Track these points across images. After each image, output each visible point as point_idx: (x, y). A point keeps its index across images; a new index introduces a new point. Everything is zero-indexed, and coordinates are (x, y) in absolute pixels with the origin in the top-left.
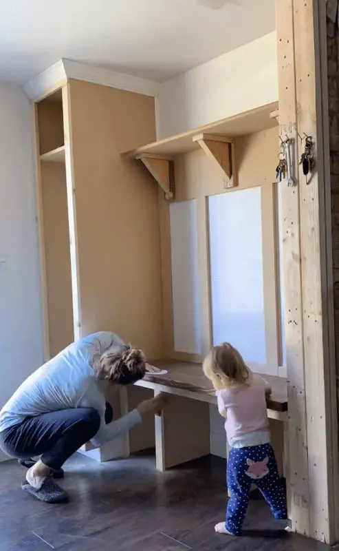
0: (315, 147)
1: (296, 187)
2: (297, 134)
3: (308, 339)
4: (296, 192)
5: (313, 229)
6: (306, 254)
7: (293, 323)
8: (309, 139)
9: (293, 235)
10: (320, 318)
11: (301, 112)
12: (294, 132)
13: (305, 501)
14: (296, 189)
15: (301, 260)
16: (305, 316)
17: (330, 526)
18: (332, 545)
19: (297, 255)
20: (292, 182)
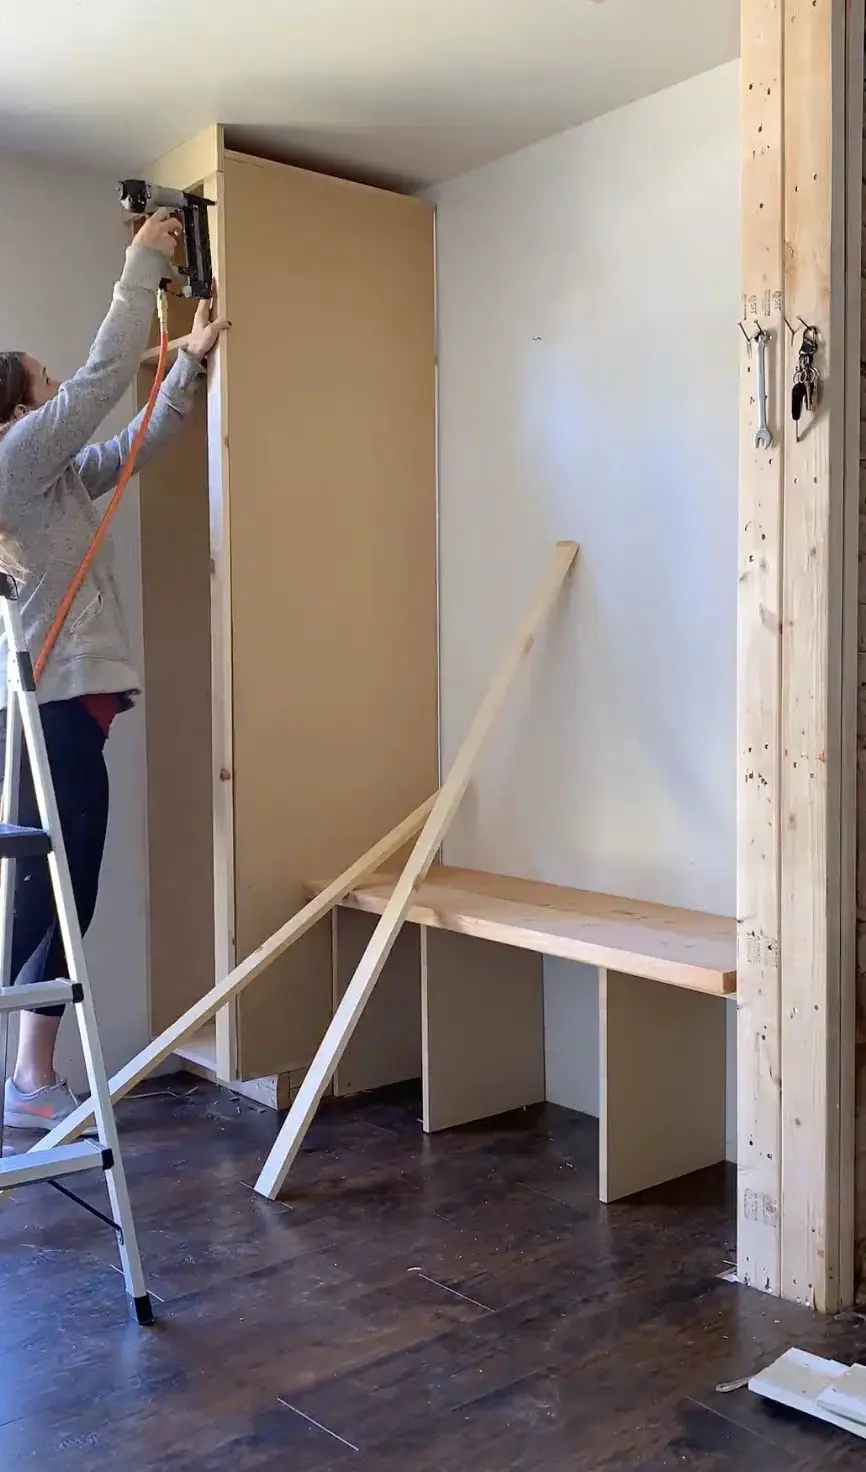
0: (825, 354)
1: (777, 450)
2: (784, 319)
3: (792, 819)
4: (776, 463)
5: (814, 552)
6: (795, 612)
7: (757, 780)
8: (811, 333)
9: (763, 566)
10: (821, 770)
11: (792, 267)
12: (776, 314)
13: (771, 1210)
14: (775, 453)
15: (781, 627)
16: (787, 763)
17: (830, 1268)
18: (829, 1314)
19: (773, 615)
20: (767, 437)
